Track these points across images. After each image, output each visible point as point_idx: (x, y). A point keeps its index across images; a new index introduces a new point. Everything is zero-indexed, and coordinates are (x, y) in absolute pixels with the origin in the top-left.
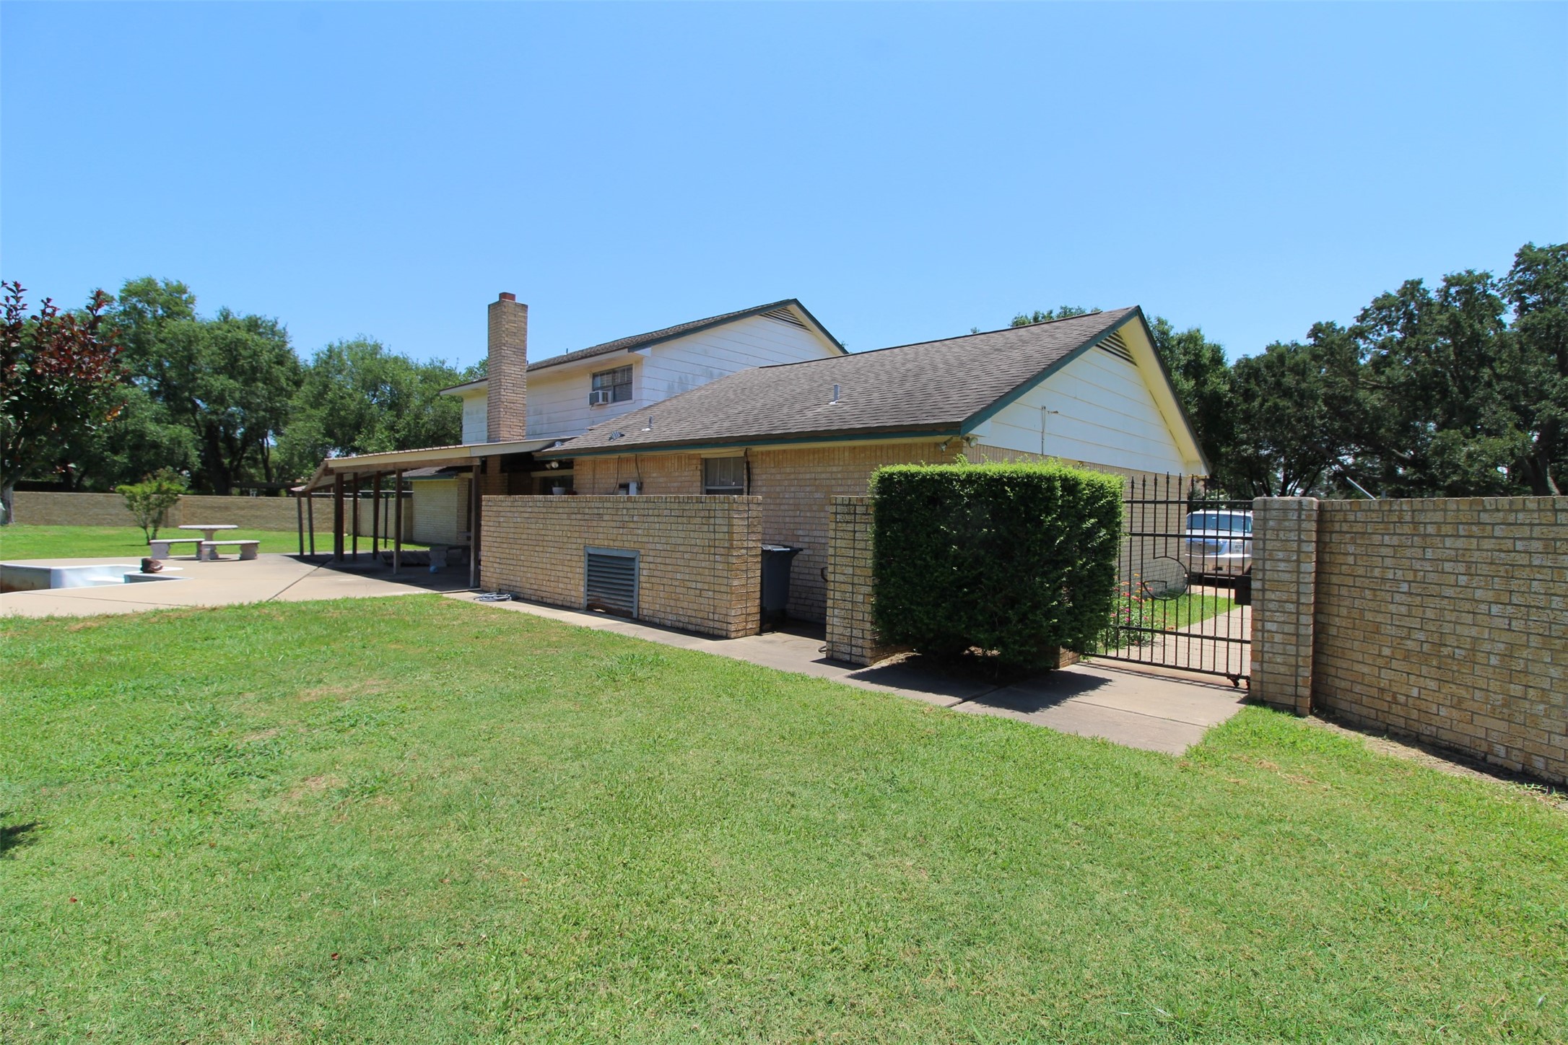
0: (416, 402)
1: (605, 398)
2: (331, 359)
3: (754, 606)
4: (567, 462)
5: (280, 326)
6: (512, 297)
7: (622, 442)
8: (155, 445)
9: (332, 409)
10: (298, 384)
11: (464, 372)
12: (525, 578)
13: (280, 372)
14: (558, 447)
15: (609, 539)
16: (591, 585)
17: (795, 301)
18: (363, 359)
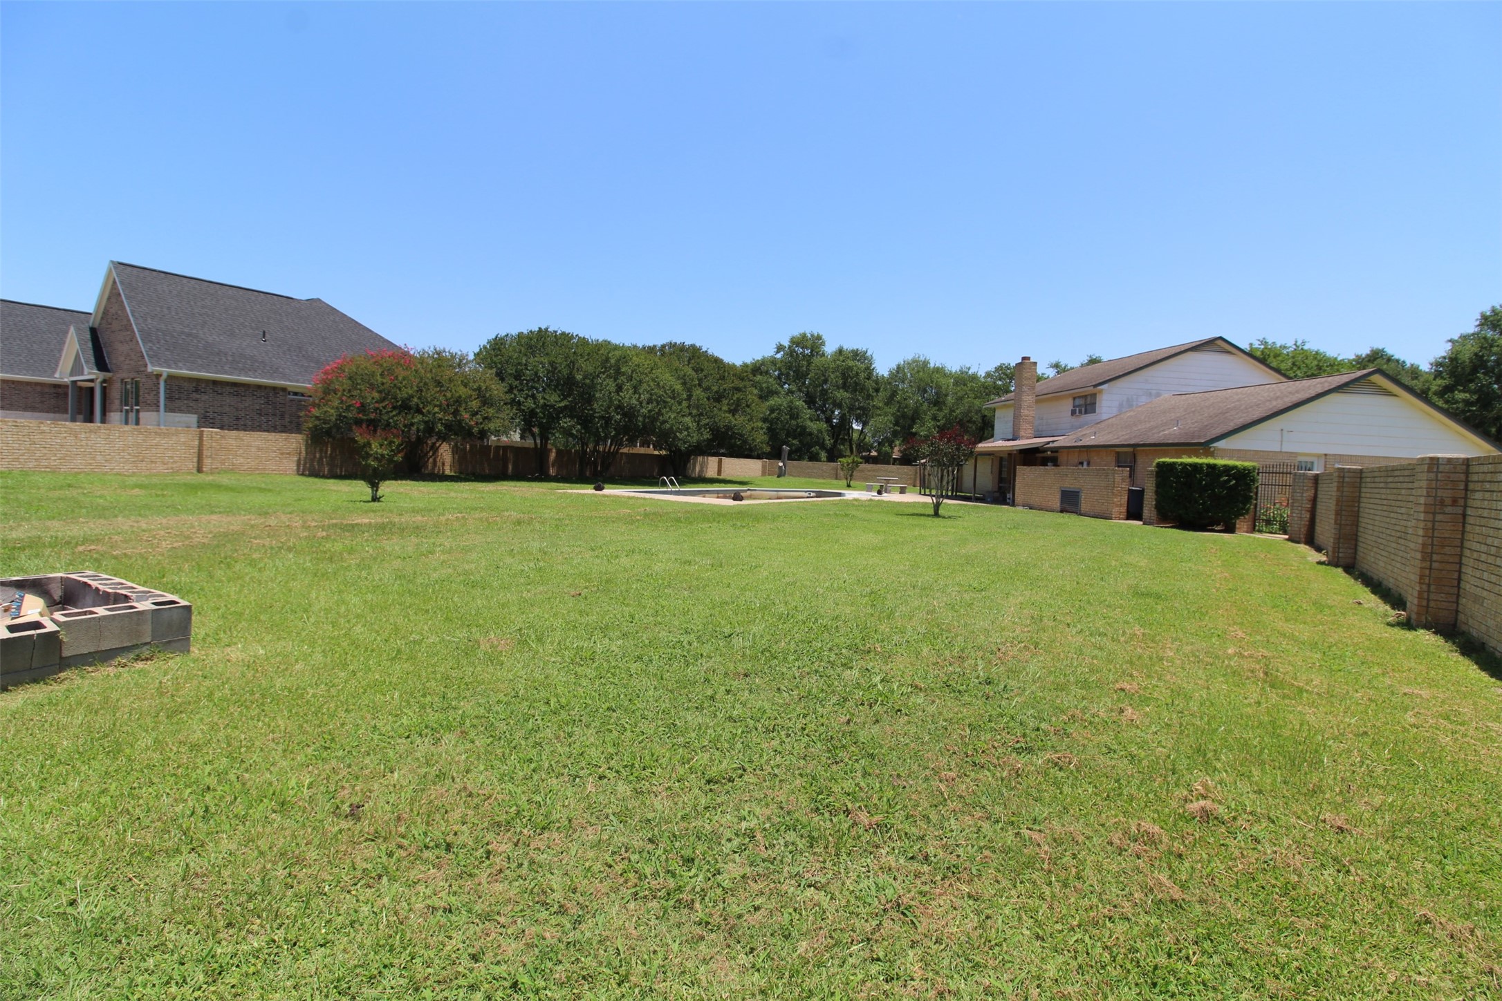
0: (950, 400)
1: (1080, 412)
2: (898, 372)
3: (1124, 509)
4: (1056, 450)
5: (869, 354)
6: (1028, 358)
7: (1080, 444)
8: (811, 434)
9: (899, 407)
10: (877, 390)
11: (983, 375)
12: (1034, 500)
13: (869, 384)
14: (1051, 445)
15: (1070, 484)
16: (1062, 502)
17: (1221, 338)
18: (918, 372)
